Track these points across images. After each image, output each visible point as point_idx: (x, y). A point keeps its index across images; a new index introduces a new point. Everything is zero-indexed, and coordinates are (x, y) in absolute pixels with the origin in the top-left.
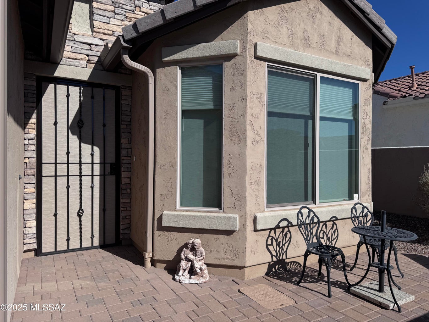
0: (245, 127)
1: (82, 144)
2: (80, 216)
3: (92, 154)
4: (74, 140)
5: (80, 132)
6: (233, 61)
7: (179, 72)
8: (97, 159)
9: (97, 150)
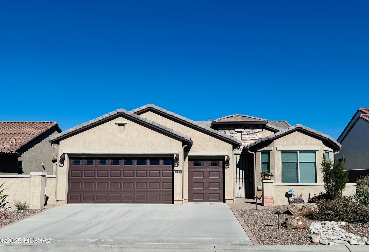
0: (275, 166)
1: (240, 170)
2: (240, 189)
3: (242, 173)
4: (238, 169)
5: (239, 167)
6: (272, 151)
7: (261, 153)
8: (244, 174)
9: (243, 172)
